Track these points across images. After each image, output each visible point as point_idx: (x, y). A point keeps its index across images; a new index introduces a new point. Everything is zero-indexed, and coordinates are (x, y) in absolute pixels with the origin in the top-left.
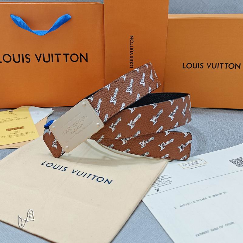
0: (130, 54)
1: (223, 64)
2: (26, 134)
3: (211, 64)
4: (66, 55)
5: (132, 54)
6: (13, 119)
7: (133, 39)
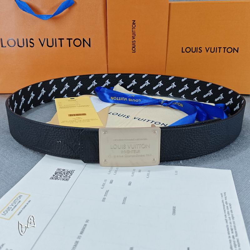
1: (221, 49)
3: (209, 48)
5: (134, 38)
6: (75, 106)
7: (135, 23)
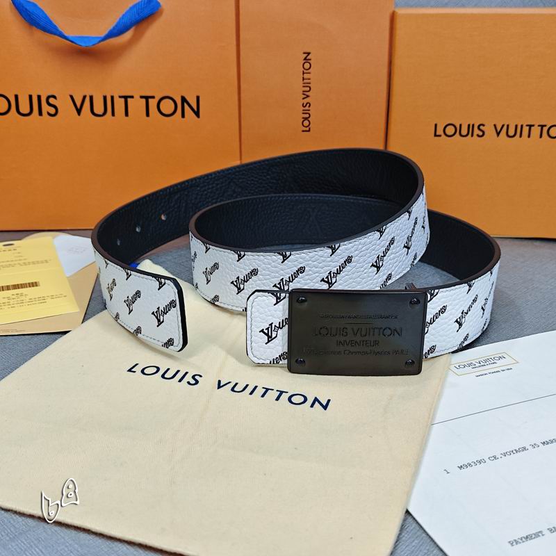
0: (303, 99)
1: (532, 128)
2: (42, 300)
3: (503, 126)
4: (147, 98)
5: (308, 96)
6: (12, 263)
7: (310, 60)
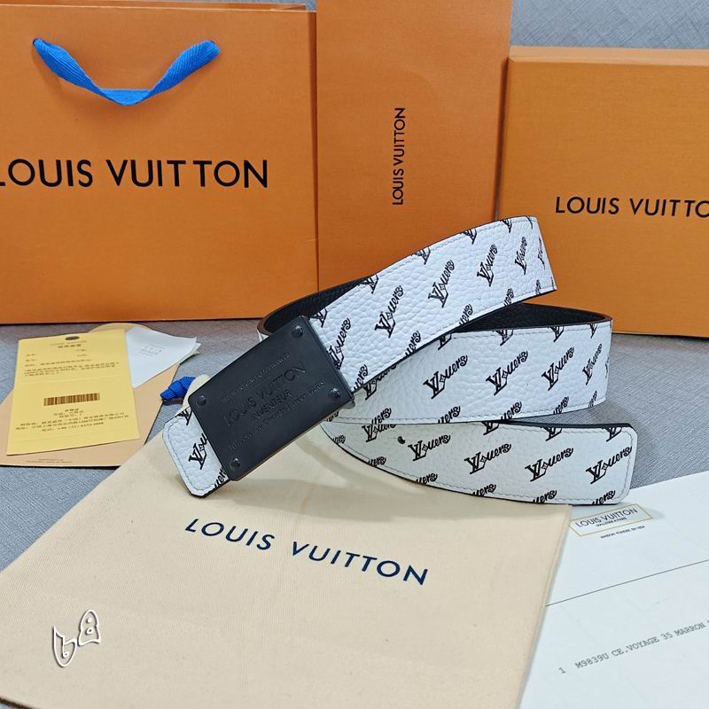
0: (395, 164)
1: (678, 204)
3: (642, 200)
4: (202, 164)
5: (401, 162)
7: (404, 117)
